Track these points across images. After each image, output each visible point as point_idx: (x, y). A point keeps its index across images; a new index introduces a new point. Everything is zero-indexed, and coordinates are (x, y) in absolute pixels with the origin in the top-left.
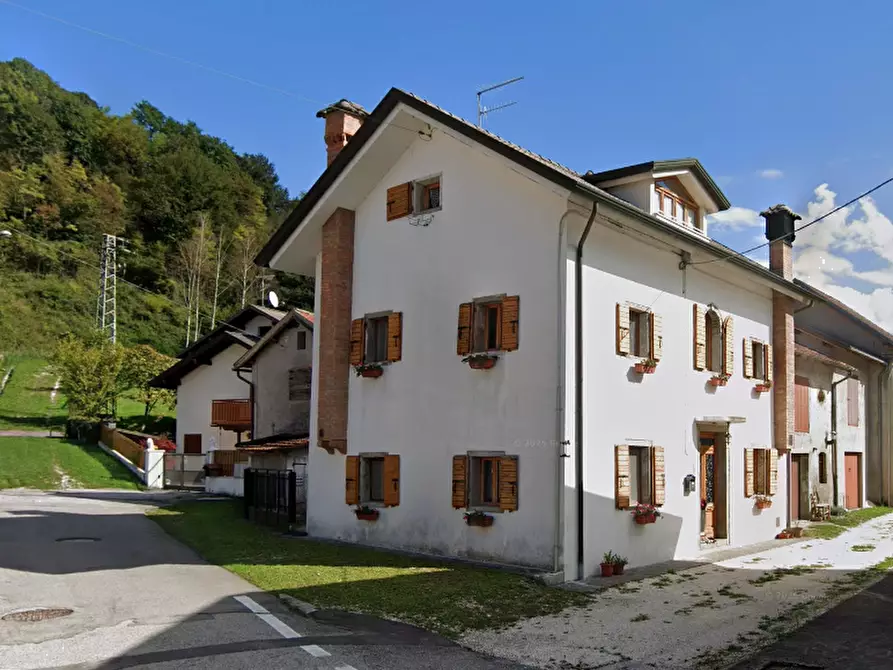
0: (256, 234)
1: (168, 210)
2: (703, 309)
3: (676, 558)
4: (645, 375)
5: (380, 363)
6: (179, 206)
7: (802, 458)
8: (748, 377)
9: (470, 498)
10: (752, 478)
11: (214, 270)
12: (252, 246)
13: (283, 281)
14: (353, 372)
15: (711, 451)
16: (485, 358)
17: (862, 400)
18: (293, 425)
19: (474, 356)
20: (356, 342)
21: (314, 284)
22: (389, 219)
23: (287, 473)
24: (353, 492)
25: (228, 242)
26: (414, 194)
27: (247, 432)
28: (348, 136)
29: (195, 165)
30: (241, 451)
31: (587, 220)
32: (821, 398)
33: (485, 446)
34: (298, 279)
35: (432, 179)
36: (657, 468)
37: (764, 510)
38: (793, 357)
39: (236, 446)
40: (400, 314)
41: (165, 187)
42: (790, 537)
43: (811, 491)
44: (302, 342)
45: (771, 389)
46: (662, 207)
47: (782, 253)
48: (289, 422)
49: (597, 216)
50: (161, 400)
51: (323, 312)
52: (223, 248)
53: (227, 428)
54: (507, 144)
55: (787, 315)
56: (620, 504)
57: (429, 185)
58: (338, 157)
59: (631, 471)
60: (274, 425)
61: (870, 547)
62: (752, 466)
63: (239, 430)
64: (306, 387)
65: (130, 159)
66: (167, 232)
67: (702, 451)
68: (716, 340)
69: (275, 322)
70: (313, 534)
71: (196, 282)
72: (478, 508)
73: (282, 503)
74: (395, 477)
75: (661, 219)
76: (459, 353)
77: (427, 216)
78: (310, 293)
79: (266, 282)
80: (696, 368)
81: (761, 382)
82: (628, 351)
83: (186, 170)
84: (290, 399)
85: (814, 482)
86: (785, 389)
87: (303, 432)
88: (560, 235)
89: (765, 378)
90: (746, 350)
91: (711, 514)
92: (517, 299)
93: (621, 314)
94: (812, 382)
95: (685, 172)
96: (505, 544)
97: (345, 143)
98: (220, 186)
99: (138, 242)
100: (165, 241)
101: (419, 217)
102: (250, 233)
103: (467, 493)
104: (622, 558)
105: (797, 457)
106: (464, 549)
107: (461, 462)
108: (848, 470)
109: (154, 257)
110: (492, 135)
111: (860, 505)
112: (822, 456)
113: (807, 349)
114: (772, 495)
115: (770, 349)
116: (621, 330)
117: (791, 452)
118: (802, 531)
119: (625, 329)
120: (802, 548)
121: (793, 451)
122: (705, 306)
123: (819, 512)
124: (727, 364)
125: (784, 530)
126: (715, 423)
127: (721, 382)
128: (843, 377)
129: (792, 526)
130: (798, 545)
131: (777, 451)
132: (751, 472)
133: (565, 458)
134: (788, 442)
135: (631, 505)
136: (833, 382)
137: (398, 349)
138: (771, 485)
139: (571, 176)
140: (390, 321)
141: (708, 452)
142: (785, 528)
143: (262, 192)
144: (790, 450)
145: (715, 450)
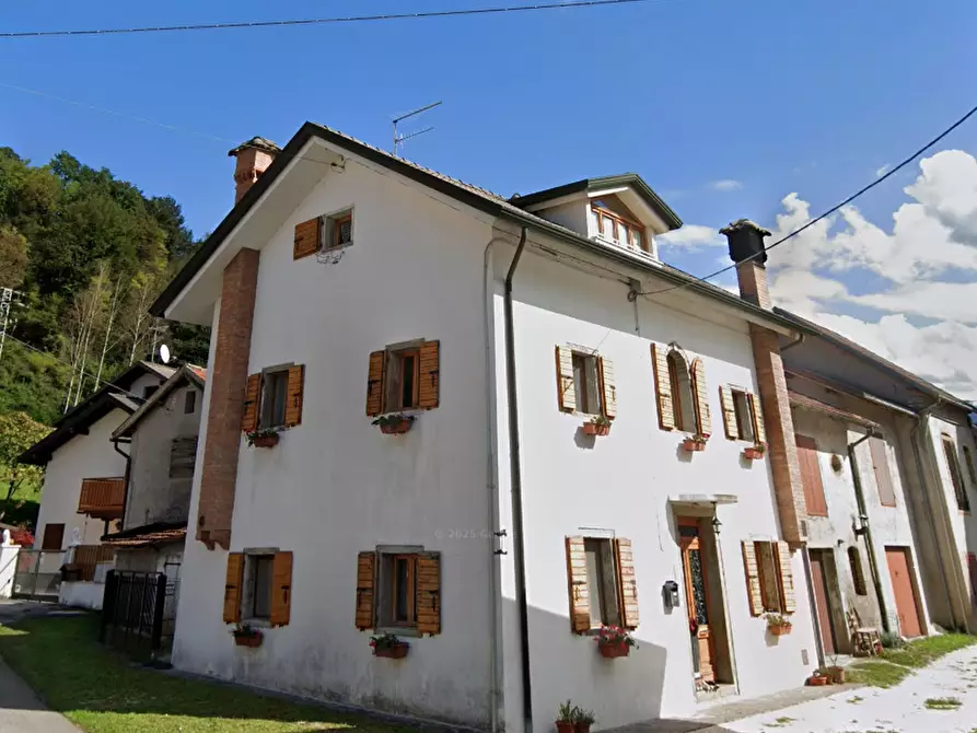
0: (154, 282)
1: (69, 259)
2: (663, 349)
3: (663, 716)
4: (597, 437)
5: (275, 429)
6: (81, 254)
7: (824, 555)
8: (733, 438)
9: (379, 614)
10: (757, 586)
11: (106, 322)
12: (149, 295)
13: (176, 333)
14: (244, 441)
15: (694, 545)
16: (399, 417)
17: (894, 468)
18: (168, 511)
19: (387, 416)
20: (250, 402)
21: (209, 334)
22: (295, 258)
23: (156, 577)
24: (233, 604)
25: (125, 291)
26: (324, 228)
27: (116, 521)
28: (258, 173)
29: (102, 211)
30: (106, 545)
31: (516, 248)
32: (836, 466)
33: (399, 538)
34: (194, 330)
35: (344, 212)
36: (624, 571)
37: (781, 637)
38: (789, 409)
39: (103, 539)
40: (303, 367)
41: (71, 236)
42: (828, 683)
43: (846, 609)
44: (191, 405)
45: (766, 454)
46: (601, 229)
47: (754, 277)
48: (165, 507)
49: (527, 244)
50: (27, 480)
51: (216, 367)
52: (119, 298)
53: (94, 515)
54: (423, 170)
55: (772, 354)
56: (578, 625)
57: (339, 219)
58: (246, 196)
59: (589, 572)
60: (148, 512)
61: (953, 702)
62: (755, 567)
63: (107, 518)
64: (190, 460)
65: (41, 210)
66: (64, 282)
67: (683, 544)
68: (684, 387)
69: (163, 380)
70: (179, 666)
71: (86, 336)
72: (389, 630)
74: (286, 583)
75: (601, 243)
76: (368, 414)
77: (337, 253)
78: (205, 345)
79: (160, 334)
80: (661, 426)
81: (751, 445)
82: (573, 406)
83: (93, 217)
84: (170, 476)
85: (848, 594)
86: (785, 456)
87: (181, 520)
88: (486, 267)
89: (755, 438)
90: (725, 401)
91: (706, 641)
92: (437, 344)
93: (562, 359)
94: (819, 442)
95: (625, 189)
96: (424, 686)
97: (255, 180)
98: (125, 231)
99: (34, 295)
100: (61, 292)
101: (329, 254)
102: (149, 281)
103: (375, 607)
104: (586, 713)
105: (817, 554)
106: (369, 694)
107: (368, 562)
108: (895, 574)
109: (47, 311)
111: (923, 631)
112: (852, 552)
113: (805, 398)
114: (790, 613)
115: (756, 399)
116: (563, 379)
117: (808, 546)
118: (843, 673)
119: (569, 378)
120: (849, 701)
121: (810, 545)
122: (666, 346)
123: (864, 642)
124: (702, 422)
125: (817, 671)
126: (695, 503)
127: (698, 445)
128: (862, 436)
129: (827, 665)
130: (841, 696)
131: (786, 544)
132: (754, 577)
133: (502, 556)
134: (800, 531)
135: (592, 628)
136: (849, 443)
137: (297, 409)
138: (786, 597)
139: (495, 201)
140: (291, 375)
141: (691, 547)
142: (818, 668)
143: (165, 235)
144: (805, 543)
145: (701, 543)
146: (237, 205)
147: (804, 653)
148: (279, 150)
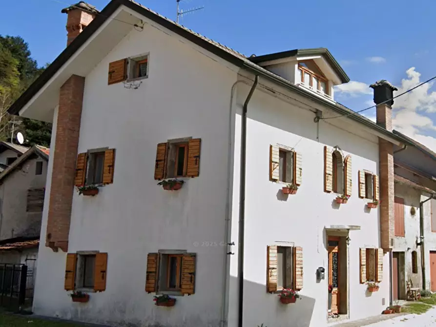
0: (11, 92)
2: (331, 149)
4: (289, 195)
5: (96, 185)
7: (400, 255)
8: (362, 198)
9: (159, 285)
10: (365, 269)
12: (7, 100)
13: (28, 126)
14: (76, 192)
15: (336, 250)
16: (175, 181)
18: (27, 230)
19: (167, 180)
20: (80, 169)
21: (51, 128)
22: (109, 84)
23: (21, 266)
24: (70, 280)
26: (129, 66)
28: (83, 26)
31: (251, 87)
32: (413, 213)
33: (171, 246)
34: (40, 124)
35: (142, 57)
36: (297, 263)
37: (373, 293)
38: (393, 183)
40: (114, 150)
42: (392, 313)
43: (406, 279)
44: (40, 170)
45: (378, 206)
46: (302, 80)
47: (385, 112)
48: (25, 228)
49: (258, 85)
51: (56, 149)
54: (196, 35)
55: (388, 154)
56: (270, 288)
57: (139, 61)
58: (75, 41)
59: (278, 264)
60: (13, 230)
62: (365, 260)
64: (40, 202)
67: (329, 250)
68: (340, 171)
69: (20, 154)
70: (37, 313)
72: (166, 293)
73: (15, 290)
74: (103, 269)
75: (302, 88)
76: (156, 178)
77: (137, 82)
78: (48, 134)
79: (16, 126)
80: (325, 190)
81: (371, 201)
82: (278, 178)
84: (27, 211)
85: (408, 272)
86: (388, 206)
87: (36, 236)
88: (232, 97)
89: (374, 198)
90: (361, 179)
91: (336, 295)
92: (200, 140)
93: (273, 152)
94: (406, 201)
95: (320, 57)
96: (184, 319)
97: (81, 31)
101: (132, 83)
102: (7, 91)
103: (157, 281)
105: (396, 254)
106: (153, 324)
107: (153, 258)
108: (432, 263)
110: (186, 29)
112: (414, 254)
113: (402, 178)
114: (379, 282)
115: (377, 178)
116: (273, 163)
117: (392, 251)
118: (400, 308)
119: (276, 163)
120: (401, 320)
121: (394, 250)
122: (332, 148)
123: (413, 294)
124: (347, 188)
125: (388, 308)
126: (339, 230)
127: (343, 201)
128: (428, 198)
129: (393, 305)
130: (398, 318)
131: (382, 250)
132: (364, 265)
133: (231, 255)
134: (390, 243)
135: (278, 290)
136: (421, 202)
137: (111, 175)
138: (379, 274)
139: (240, 58)
140: (106, 155)
141: (334, 251)
142: (389, 306)
143: (18, 63)
144: (392, 249)
145: (339, 249)
146: (69, 47)
147: (383, 300)
148: (98, 12)
